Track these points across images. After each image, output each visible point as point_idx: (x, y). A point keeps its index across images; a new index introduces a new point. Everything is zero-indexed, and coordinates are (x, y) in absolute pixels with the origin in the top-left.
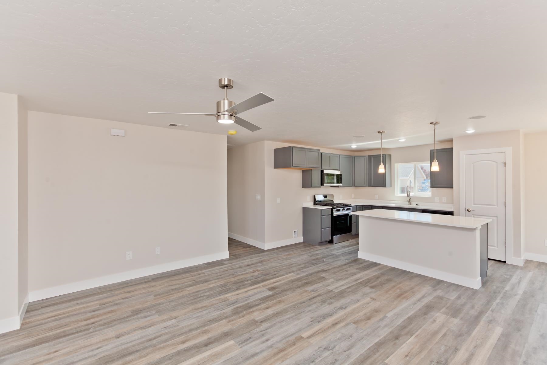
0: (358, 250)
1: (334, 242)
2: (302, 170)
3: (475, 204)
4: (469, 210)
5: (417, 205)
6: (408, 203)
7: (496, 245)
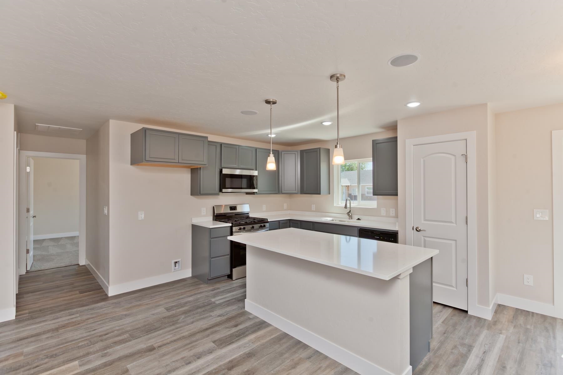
0: (245, 297)
1: (234, 277)
2: (191, 169)
3: (425, 220)
4: (418, 230)
5: (359, 219)
6: (348, 217)
7: (454, 285)
